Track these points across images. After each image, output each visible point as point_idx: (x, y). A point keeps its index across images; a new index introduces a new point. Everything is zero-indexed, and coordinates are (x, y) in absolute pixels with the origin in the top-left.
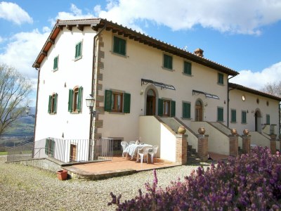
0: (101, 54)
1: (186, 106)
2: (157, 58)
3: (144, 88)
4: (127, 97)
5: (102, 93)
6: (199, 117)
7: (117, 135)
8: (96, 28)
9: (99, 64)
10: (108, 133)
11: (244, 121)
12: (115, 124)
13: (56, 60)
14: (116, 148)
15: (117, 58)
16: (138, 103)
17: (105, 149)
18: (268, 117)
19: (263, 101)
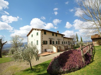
0: (42, 35)
1: (57, 42)
2: (51, 34)
3: (49, 40)
4: (47, 41)
5: (43, 41)
6: (59, 44)
7: (46, 48)
8: (41, 30)
9: (42, 37)
10: (44, 48)
11: (67, 43)
12: (45, 46)
13: (32, 35)
14: (46, 51)
15: (45, 35)
16: (49, 42)
17: (44, 51)
18: (71, 42)
19: (70, 39)
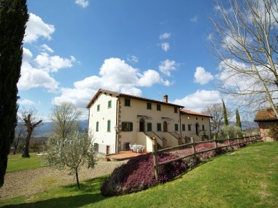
0: (120, 107)
1: (159, 125)
2: (145, 105)
3: (138, 120)
4: (131, 124)
5: (120, 124)
6: (166, 130)
7: (127, 141)
8: (117, 97)
9: (119, 111)
10: (123, 141)
11: (189, 129)
12: (127, 136)
13: (98, 106)
14: (127, 147)
15: (127, 108)
16: (136, 126)
17: (122, 148)
18: (203, 126)
19: (200, 119)
